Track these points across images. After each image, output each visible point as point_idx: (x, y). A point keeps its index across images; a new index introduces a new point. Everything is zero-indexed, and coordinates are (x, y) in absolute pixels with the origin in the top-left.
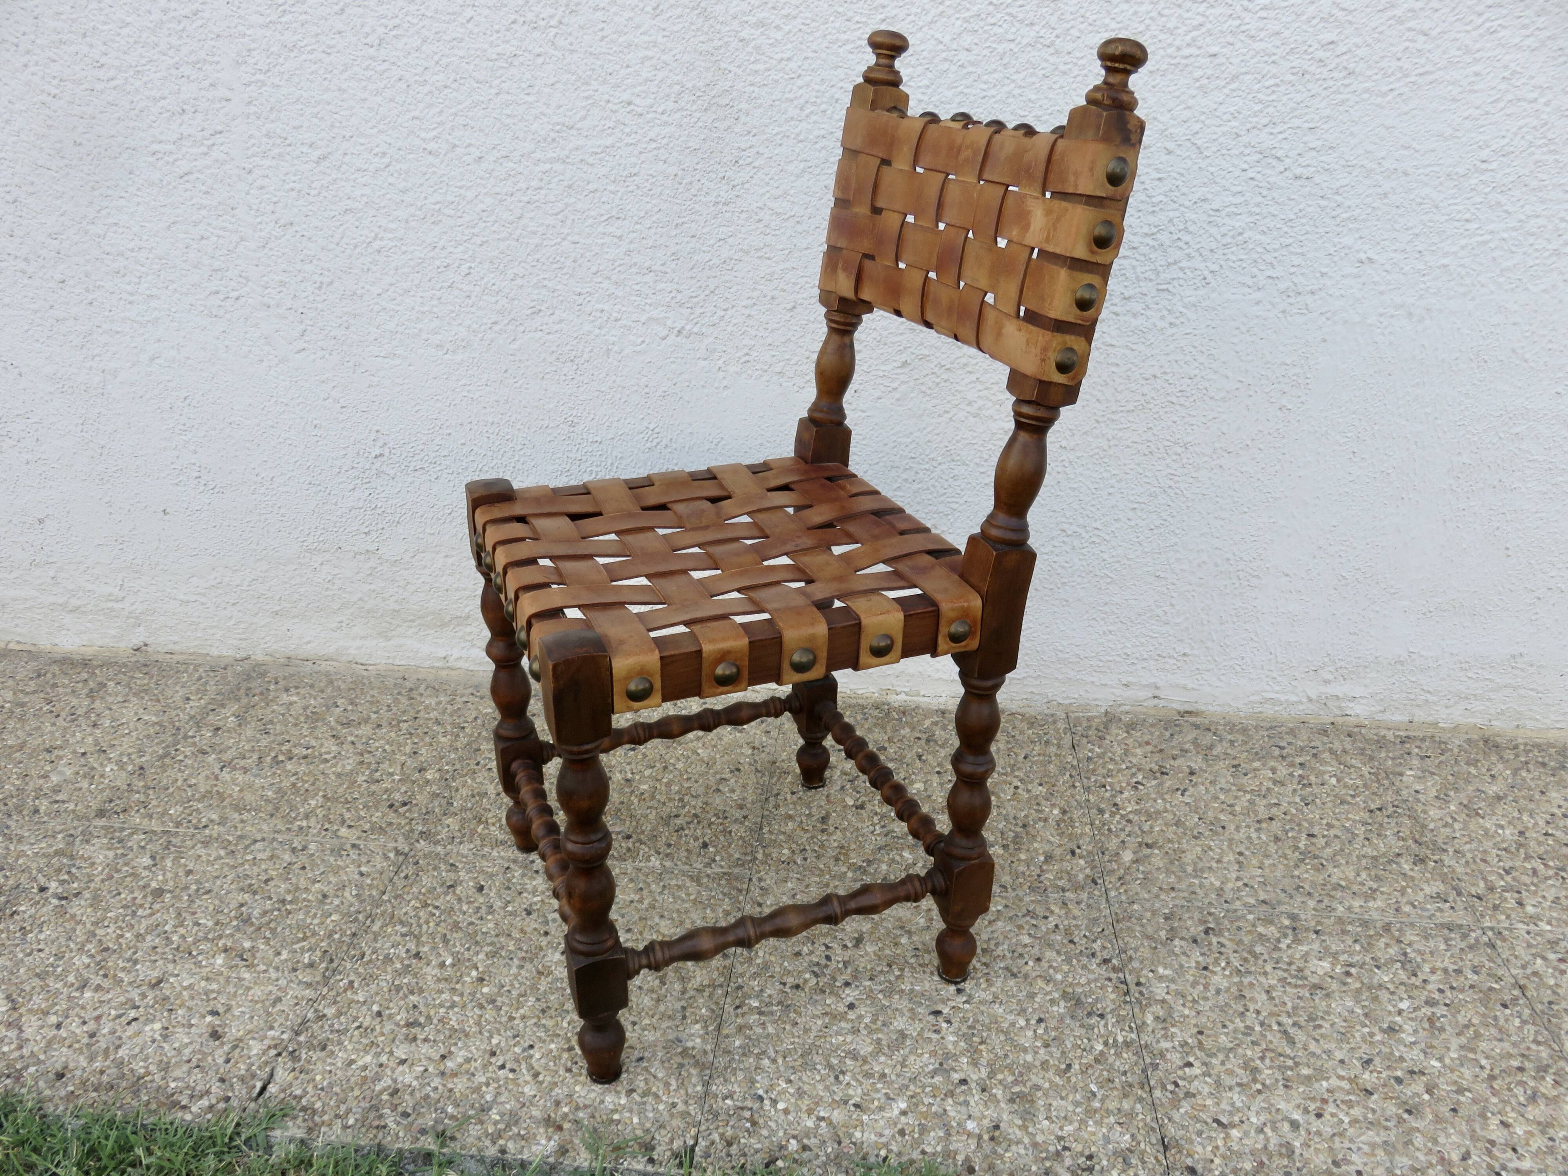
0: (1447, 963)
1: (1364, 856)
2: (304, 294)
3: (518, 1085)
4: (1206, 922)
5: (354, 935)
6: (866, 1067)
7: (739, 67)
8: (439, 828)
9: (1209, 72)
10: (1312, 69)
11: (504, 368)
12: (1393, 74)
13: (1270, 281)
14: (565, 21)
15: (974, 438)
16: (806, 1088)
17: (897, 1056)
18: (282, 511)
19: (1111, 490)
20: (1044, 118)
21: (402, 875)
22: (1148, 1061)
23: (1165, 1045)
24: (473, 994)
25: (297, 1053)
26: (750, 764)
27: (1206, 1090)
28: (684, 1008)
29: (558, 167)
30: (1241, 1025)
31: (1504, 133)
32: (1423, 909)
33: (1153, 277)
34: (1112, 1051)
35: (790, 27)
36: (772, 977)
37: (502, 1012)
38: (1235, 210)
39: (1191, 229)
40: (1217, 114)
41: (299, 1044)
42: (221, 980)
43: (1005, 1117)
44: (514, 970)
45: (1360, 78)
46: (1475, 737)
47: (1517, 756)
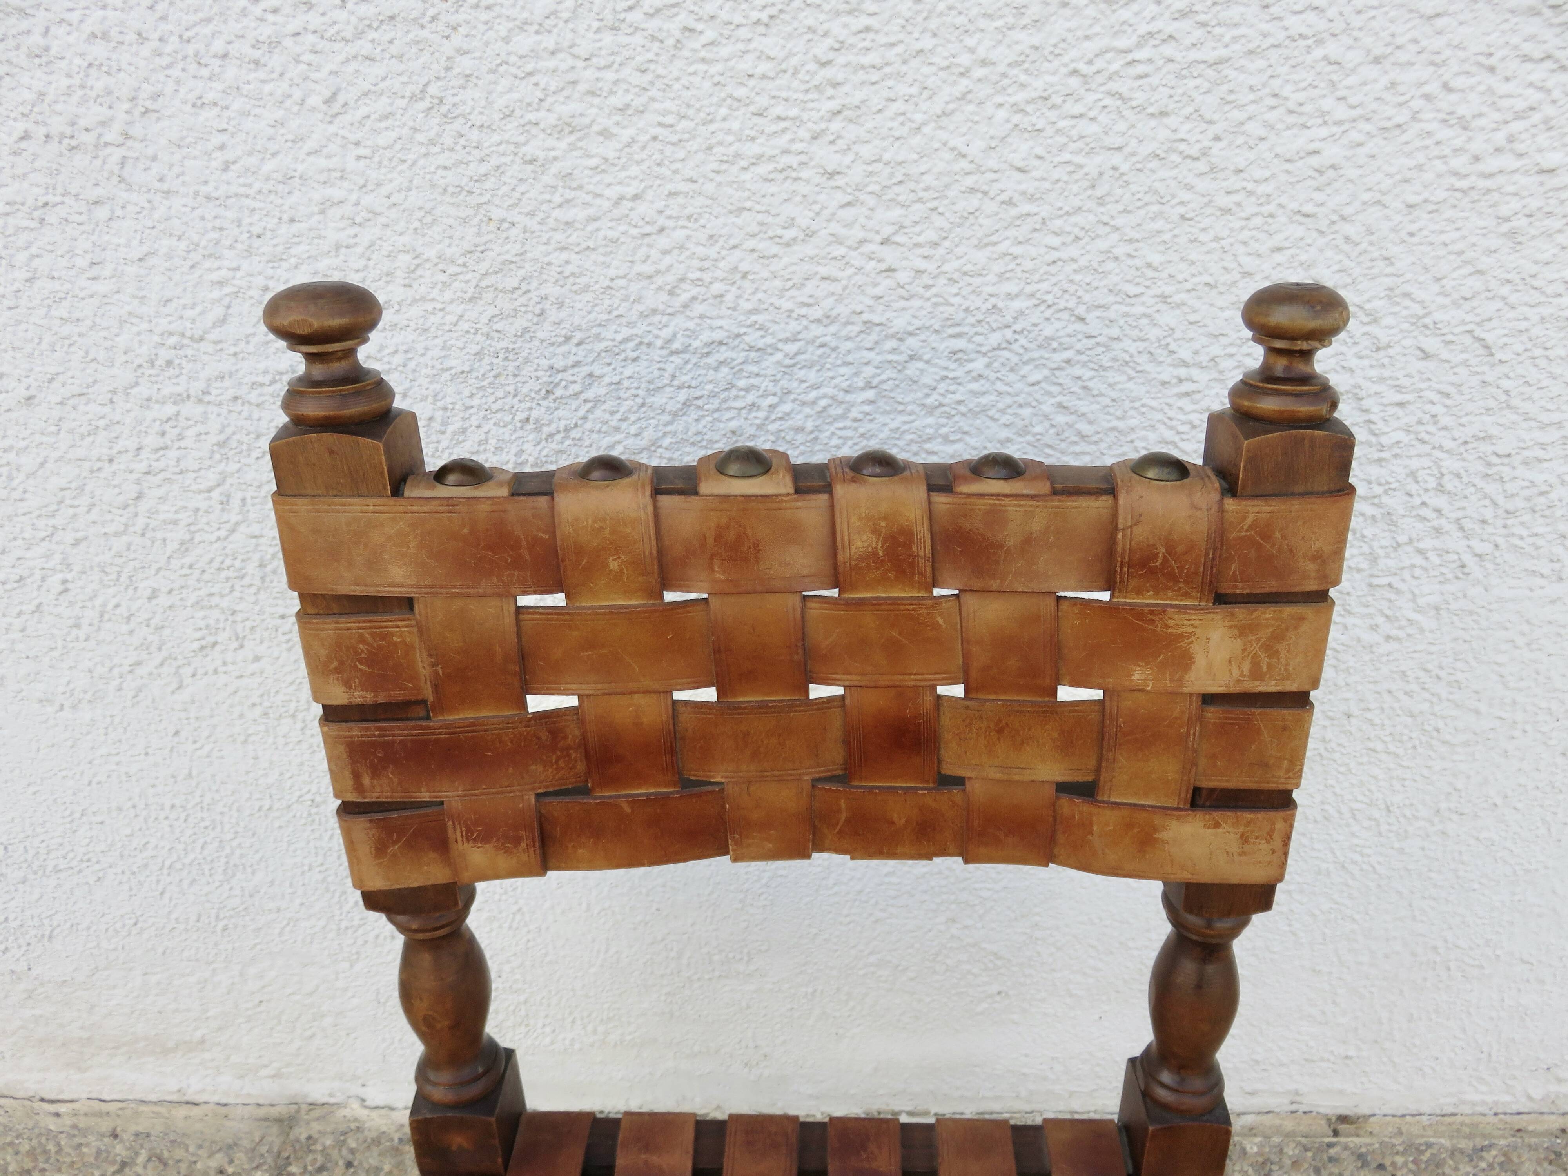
7: (531, 214)
9: (1534, 204)
14: (136, 131)
20: (1177, 298)
29: (191, 409)
35: (630, 132)
38: (1540, 454)
39: (1449, 486)
40: (1536, 283)
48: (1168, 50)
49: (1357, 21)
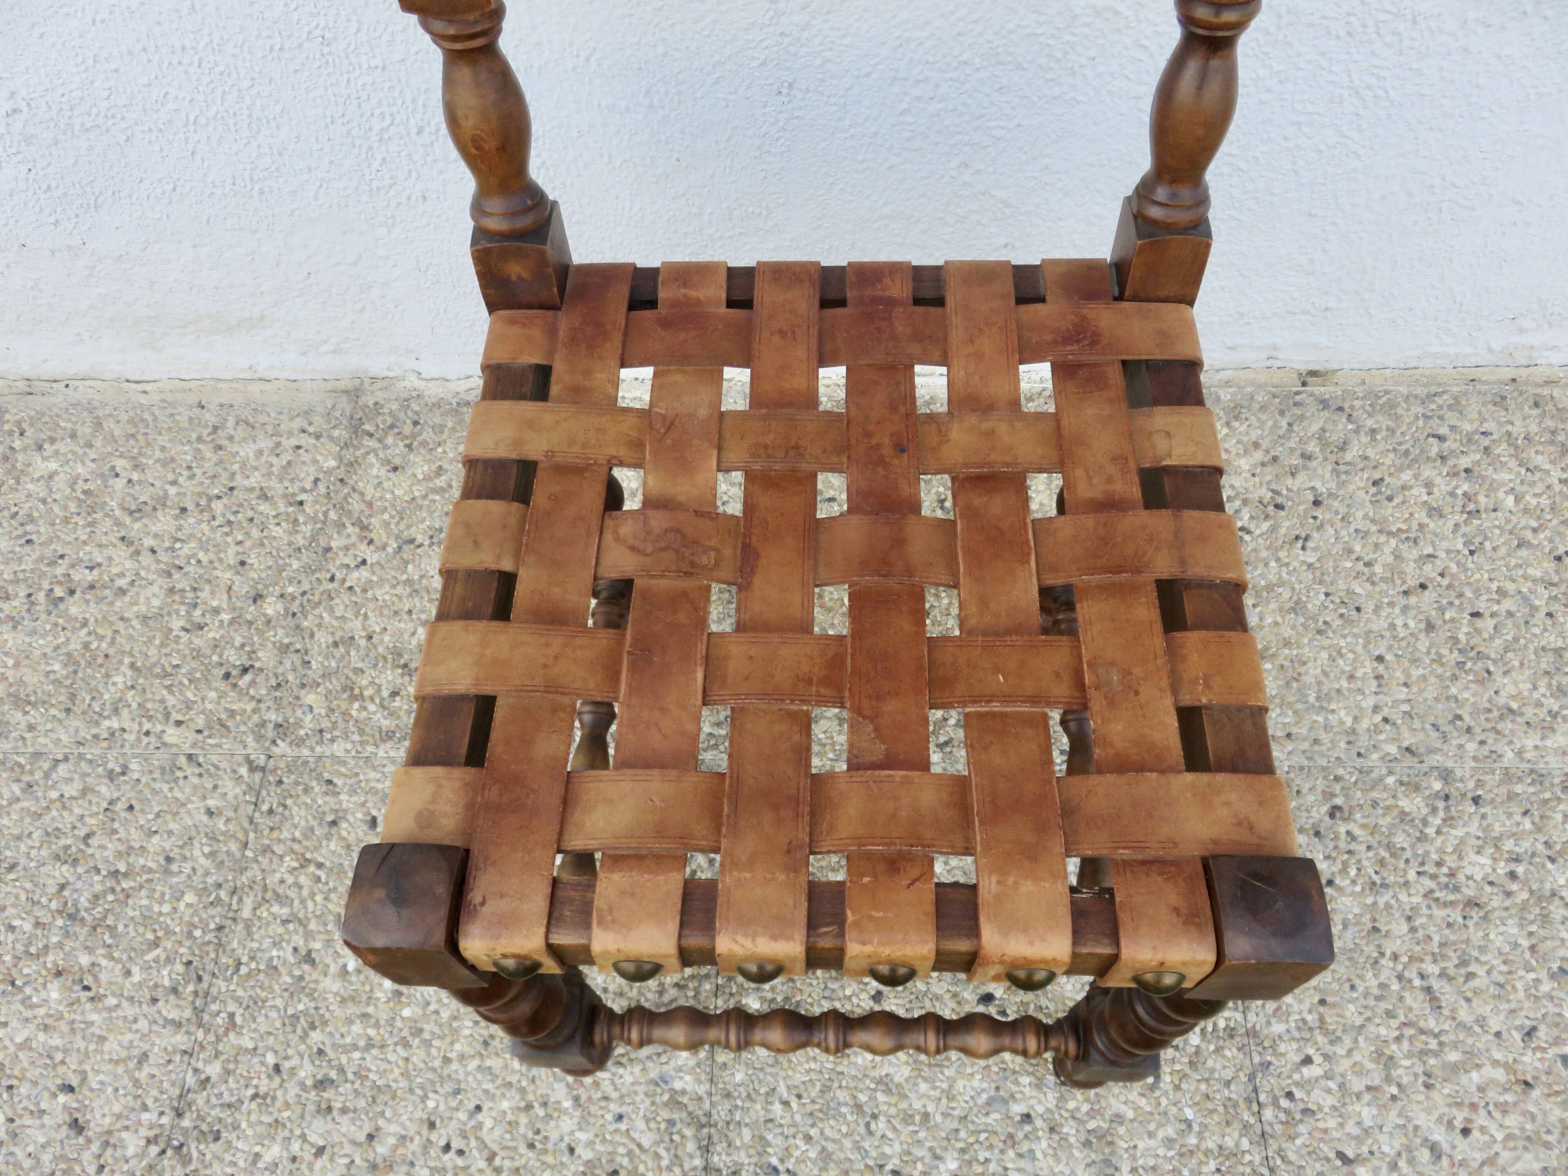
1: (1543, 649)
4: (1333, 795)
5: (220, 928)
8: (299, 713)
16: (830, 1147)
21: (265, 807)
22: (1257, 1059)
23: (1278, 1028)
24: (391, 1022)
25: (185, 1149)
27: (1329, 1101)
30: (1374, 983)
41: (185, 1132)
42: (64, 1027)
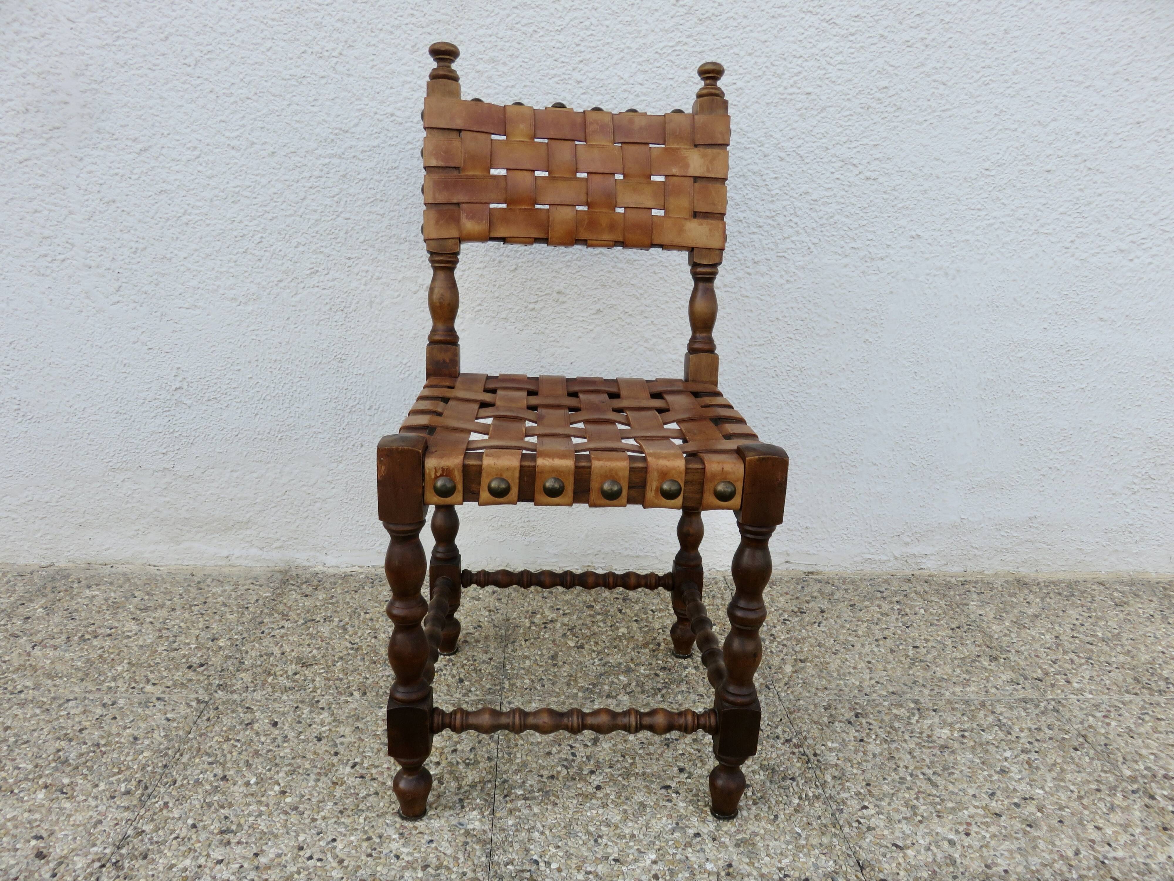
0: (1030, 724)
1: (955, 658)
2: (122, 258)
3: (326, 871)
4: (854, 709)
5: (165, 766)
6: (618, 831)
7: (476, 91)
8: (234, 681)
9: (807, 105)
10: (873, 105)
11: (287, 316)
12: (925, 110)
13: (853, 250)
14: (344, 53)
15: (650, 366)
16: (572, 851)
17: (642, 821)
18: (91, 436)
19: (750, 404)
21: (205, 718)
22: (835, 807)
23: (844, 795)
24: (277, 804)
25: (120, 863)
26: (489, 622)
27: (882, 825)
28: (461, 800)
29: (336, 161)
30: (897, 777)
31: (998, 151)
32: (1004, 690)
33: (774, 247)
34: (807, 803)
35: (513, 63)
36: (531, 771)
37: (305, 816)
38: (827, 200)
39: (798, 213)
40: (813, 134)
41: (122, 855)
42: (44, 811)
43: (735, 857)
44: (312, 783)
45: (905, 112)
46: (1011, 579)
47: (1041, 589)
48: (686, 47)
49: (742, 42)
